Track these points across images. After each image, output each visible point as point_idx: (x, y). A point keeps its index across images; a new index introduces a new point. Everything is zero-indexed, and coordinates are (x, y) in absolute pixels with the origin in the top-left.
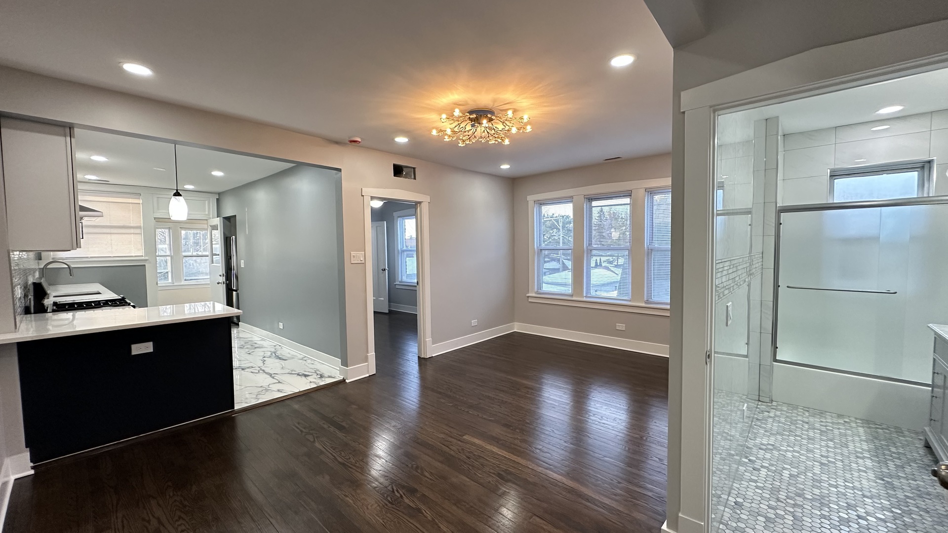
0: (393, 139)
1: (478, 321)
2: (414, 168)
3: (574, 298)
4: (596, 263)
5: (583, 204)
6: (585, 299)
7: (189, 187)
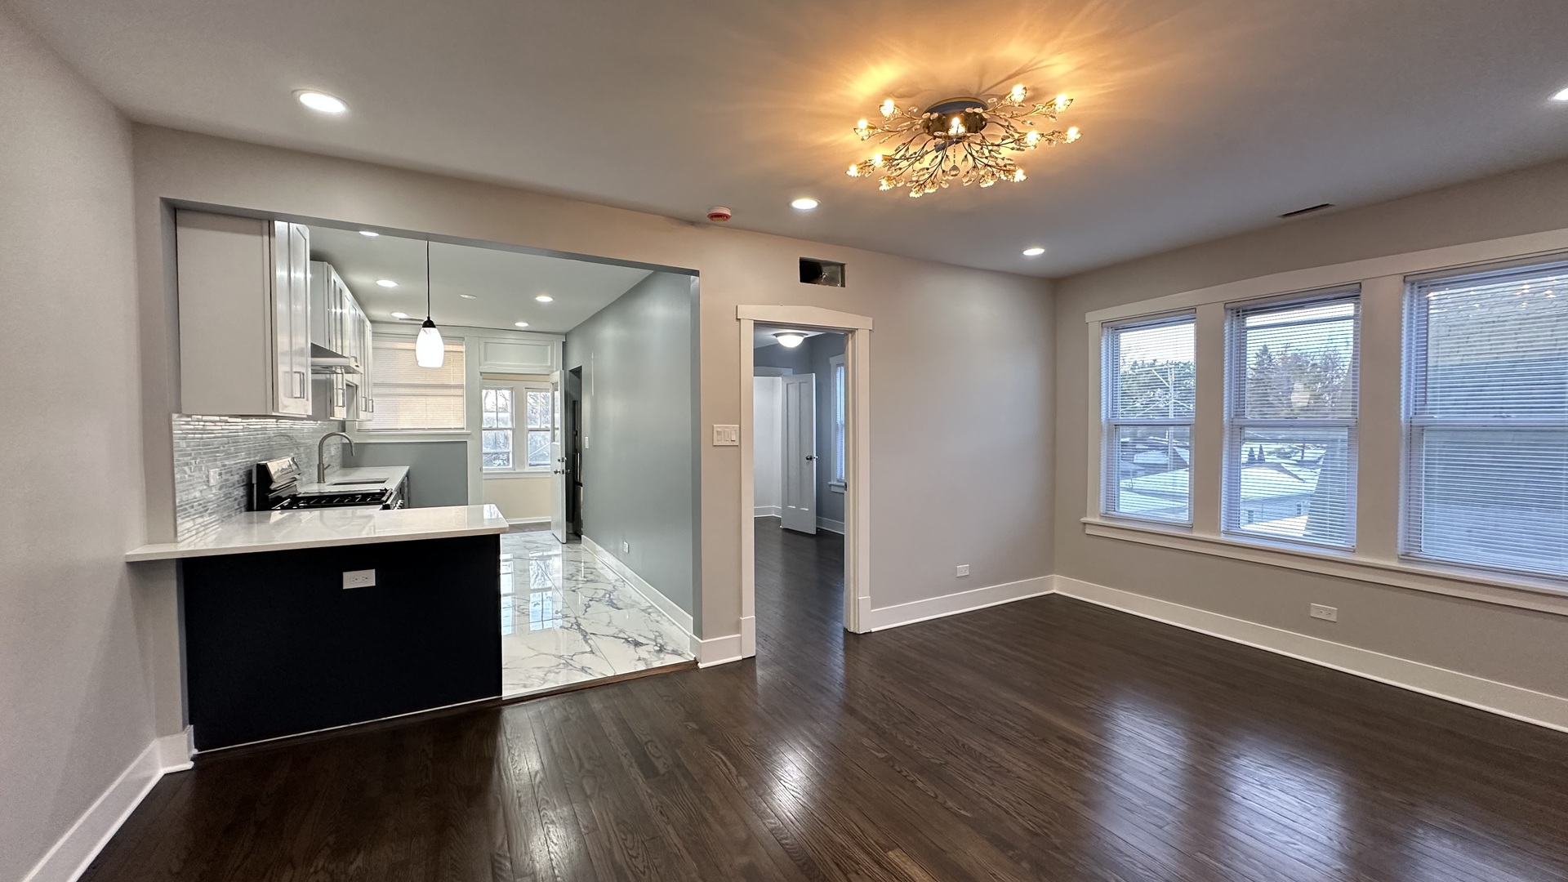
0: (788, 205)
1: (970, 567)
2: (842, 265)
3: (1196, 534)
4: (1251, 454)
5: (1223, 323)
6: (1223, 538)
7: (522, 325)
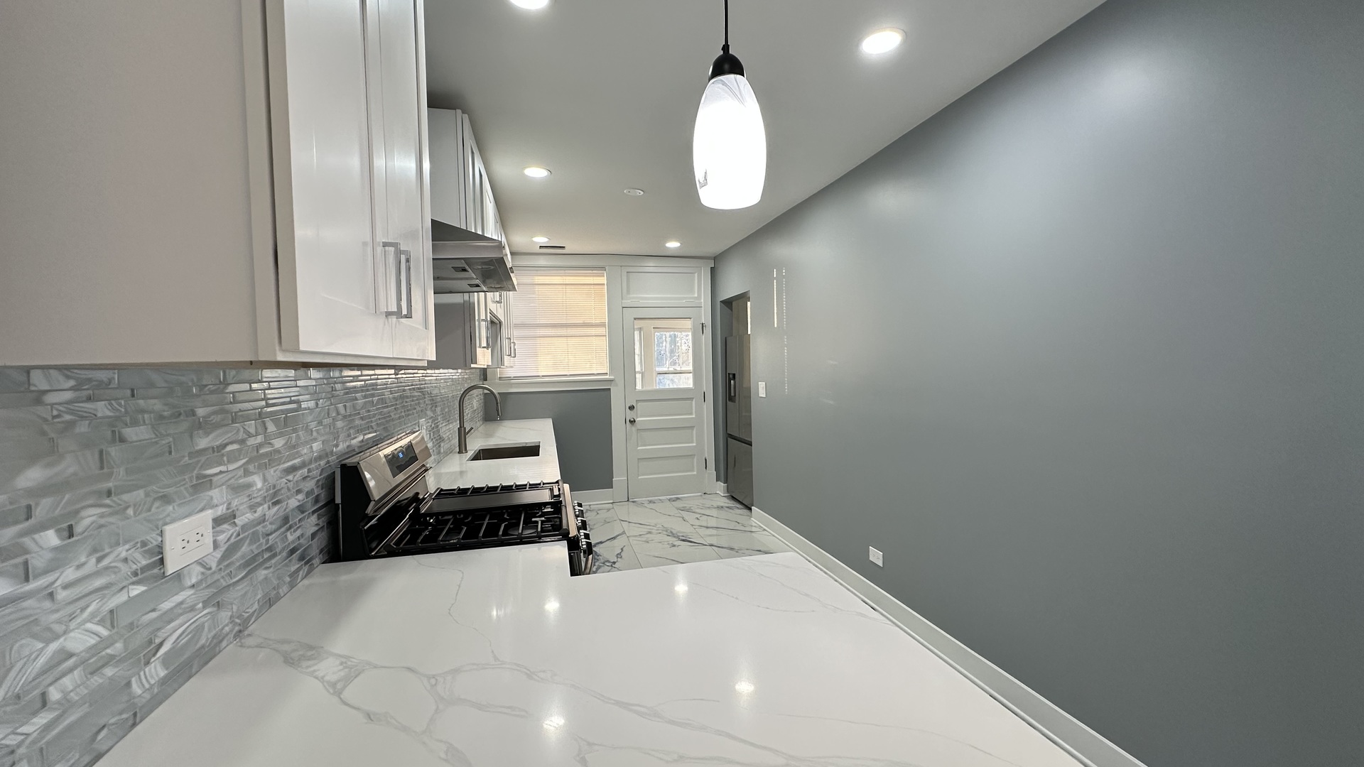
7: (673, 245)
